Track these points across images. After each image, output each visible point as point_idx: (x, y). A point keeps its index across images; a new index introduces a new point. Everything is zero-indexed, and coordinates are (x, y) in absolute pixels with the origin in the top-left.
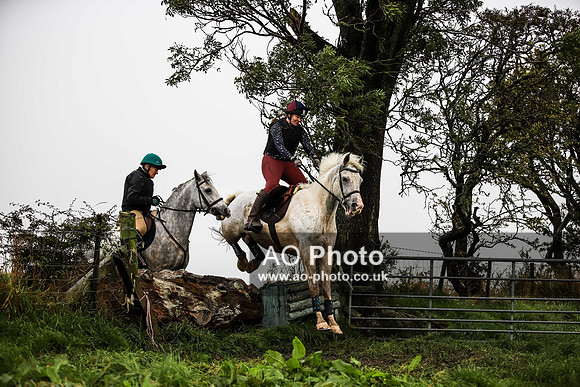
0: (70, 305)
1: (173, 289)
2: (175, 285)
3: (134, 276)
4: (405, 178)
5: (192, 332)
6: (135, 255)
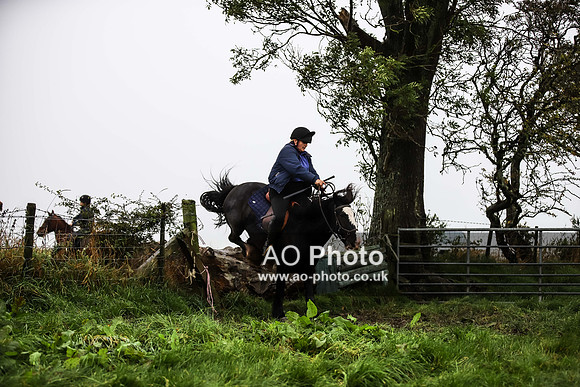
0: (141, 279)
1: (233, 263)
2: (235, 260)
3: (194, 254)
4: (446, 158)
5: (248, 299)
6: (196, 236)
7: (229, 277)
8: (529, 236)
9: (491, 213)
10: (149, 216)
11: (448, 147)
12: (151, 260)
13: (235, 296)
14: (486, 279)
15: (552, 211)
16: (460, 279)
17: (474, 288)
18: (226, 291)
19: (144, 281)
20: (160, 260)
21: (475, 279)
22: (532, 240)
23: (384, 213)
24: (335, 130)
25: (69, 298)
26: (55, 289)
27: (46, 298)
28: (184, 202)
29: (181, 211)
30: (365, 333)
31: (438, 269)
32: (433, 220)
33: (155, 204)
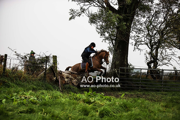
1: (68, 76)
2: (68, 75)
3: (56, 72)
4: (135, 46)
5: (72, 87)
6: (56, 67)
7: (66, 80)
8: (160, 72)
9: (149, 64)
10: (42, 60)
11: (136, 43)
12: (42, 73)
13: (68, 86)
14: (146, 84)
15: (167, 64)
16: (138, 84)
17: (142, 87)
18: (65, 84)
19: (40, 80)
20: (45, 74)
21: (142, 84)
22: (161, 73)
23: (115, 62)
24: (101, 36)
25: (16, 84)
26: (12, 81)
27: (9, 83)
28: (53, 56)
29: (52, 59)
30: (107, 99)
31: (131, 80)
32: (130, 65)
33: (44, 56)
